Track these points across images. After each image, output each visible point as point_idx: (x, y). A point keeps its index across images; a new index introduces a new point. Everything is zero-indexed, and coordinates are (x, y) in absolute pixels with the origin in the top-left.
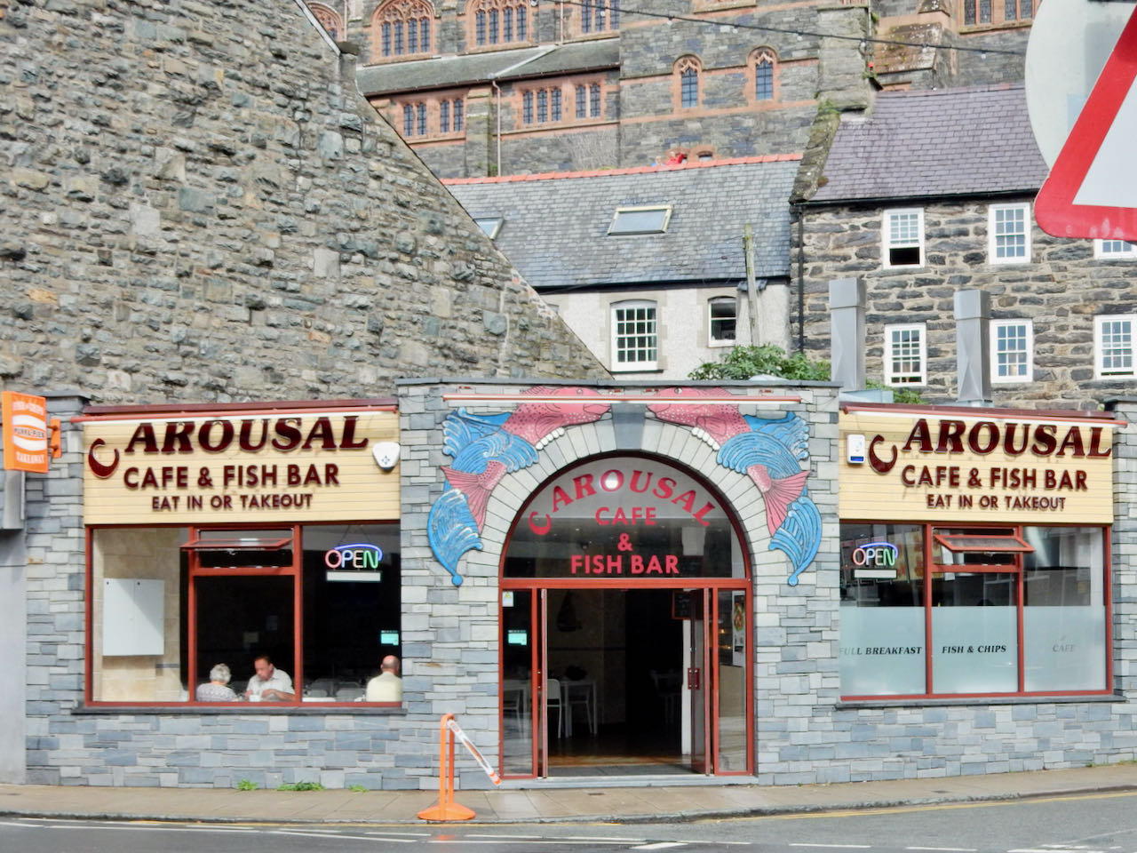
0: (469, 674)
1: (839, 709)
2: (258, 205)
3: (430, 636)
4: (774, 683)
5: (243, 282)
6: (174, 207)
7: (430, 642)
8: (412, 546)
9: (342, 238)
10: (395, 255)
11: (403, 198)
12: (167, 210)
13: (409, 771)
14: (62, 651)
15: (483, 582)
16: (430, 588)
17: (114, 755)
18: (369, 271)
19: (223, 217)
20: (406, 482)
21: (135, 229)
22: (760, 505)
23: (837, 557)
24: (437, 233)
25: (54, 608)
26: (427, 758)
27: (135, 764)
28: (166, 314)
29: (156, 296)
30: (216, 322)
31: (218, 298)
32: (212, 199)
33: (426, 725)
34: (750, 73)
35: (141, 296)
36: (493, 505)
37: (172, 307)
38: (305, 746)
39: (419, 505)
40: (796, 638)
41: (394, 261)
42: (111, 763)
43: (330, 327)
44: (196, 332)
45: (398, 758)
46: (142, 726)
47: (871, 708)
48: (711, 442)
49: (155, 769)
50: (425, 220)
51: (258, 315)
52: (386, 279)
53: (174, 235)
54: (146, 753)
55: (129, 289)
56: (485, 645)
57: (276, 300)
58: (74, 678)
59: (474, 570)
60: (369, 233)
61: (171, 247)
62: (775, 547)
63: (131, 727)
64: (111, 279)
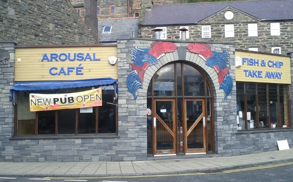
0: (139, 125)
1: (237, 134)
2: (37, 11)
3: (127, 114)
4: (221, 127)
5: (34, 29)
6: (18, 9)
7: (127, 116)
8: (121, 87)
9: (56, 21)
10: (67, 27)
11: (68, 14)
12: (17, 10)
13: (120, 155)
14: (7, 120)
15: (143, 98)
16: (127, 100)
17: (23, 152)
18: (61, 30)
19: (29, 13)
20: (119, 68)
21: (9, 13)
22: (217, 76)
23: (236, 91)
24: (76, 23)
25: (4, 107)
26: (126, 151)
27: (30, 155)
28: (16, 35)
29: (14, 31)
30: (27, 39)
31: (28, 33)
32: (27, 8)
33: (126, 141)
34: (110, 8)
35: (10, 30)
36: (145, 75)
37: (17, 34)
38: (87, 148)
39: (124, 75)
40: (227, 114)
41: (67, 28)
42: (22, 155)
43: (53, 42)
44: (23, 41)
45: (116, 151)
46: (32, 143)
47: (244, 134)
48: (204, 58)
49: (37, 156)
50: (73, 19)
51: (37, 38)
52: (65, 32)
53: (18, 16)
54: (34, 151)
55: (7, 28)
56: (143, 116)
57: (41, 35)
58: (11, 129)
59: (140, 94)
60: (62, 21)
61: (17, 19)
62: (221, 88)
63: (29, 143)
64: (3, 25)
